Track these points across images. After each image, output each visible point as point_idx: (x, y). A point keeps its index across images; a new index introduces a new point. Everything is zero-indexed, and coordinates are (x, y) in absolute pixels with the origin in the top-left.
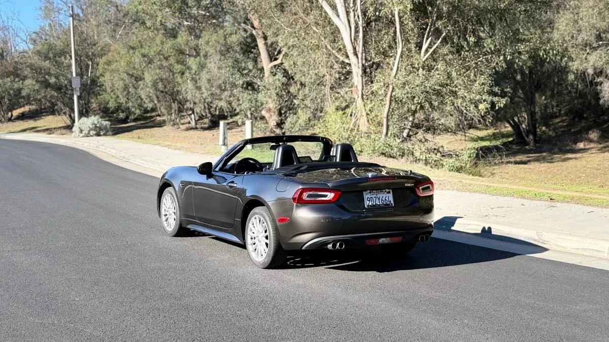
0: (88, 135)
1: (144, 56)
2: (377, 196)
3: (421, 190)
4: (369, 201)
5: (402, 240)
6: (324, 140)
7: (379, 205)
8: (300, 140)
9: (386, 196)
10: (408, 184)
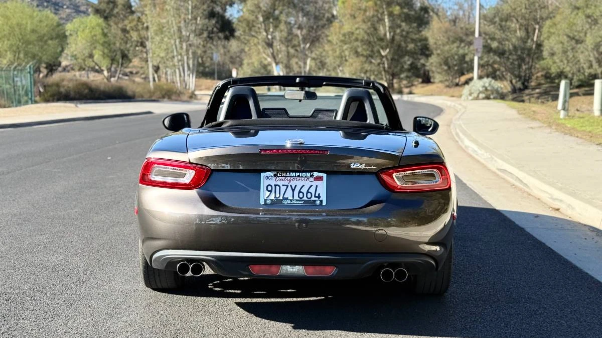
0: (477, 98)
1: (588, 17)
2: (290, 184)
3: (398, 180)
4: (271, 191)
5: (337, 273)
6: (371, 85)
7: (291, 200)
8: (324, 83)
9: (311, 186)
10: (359, 164)
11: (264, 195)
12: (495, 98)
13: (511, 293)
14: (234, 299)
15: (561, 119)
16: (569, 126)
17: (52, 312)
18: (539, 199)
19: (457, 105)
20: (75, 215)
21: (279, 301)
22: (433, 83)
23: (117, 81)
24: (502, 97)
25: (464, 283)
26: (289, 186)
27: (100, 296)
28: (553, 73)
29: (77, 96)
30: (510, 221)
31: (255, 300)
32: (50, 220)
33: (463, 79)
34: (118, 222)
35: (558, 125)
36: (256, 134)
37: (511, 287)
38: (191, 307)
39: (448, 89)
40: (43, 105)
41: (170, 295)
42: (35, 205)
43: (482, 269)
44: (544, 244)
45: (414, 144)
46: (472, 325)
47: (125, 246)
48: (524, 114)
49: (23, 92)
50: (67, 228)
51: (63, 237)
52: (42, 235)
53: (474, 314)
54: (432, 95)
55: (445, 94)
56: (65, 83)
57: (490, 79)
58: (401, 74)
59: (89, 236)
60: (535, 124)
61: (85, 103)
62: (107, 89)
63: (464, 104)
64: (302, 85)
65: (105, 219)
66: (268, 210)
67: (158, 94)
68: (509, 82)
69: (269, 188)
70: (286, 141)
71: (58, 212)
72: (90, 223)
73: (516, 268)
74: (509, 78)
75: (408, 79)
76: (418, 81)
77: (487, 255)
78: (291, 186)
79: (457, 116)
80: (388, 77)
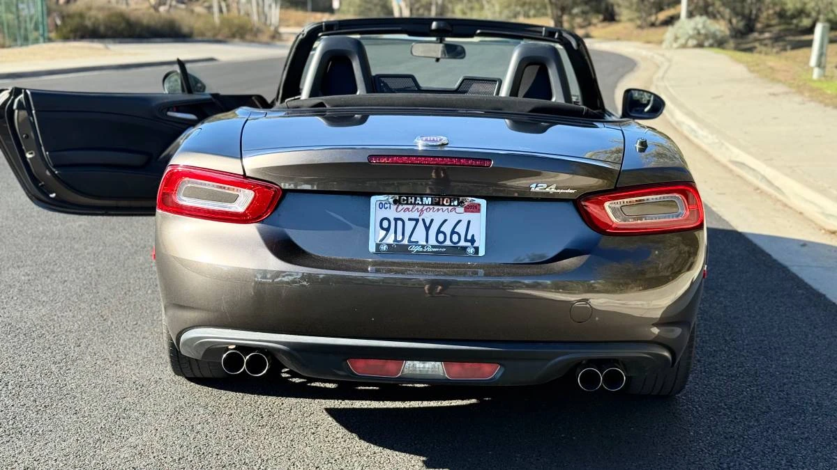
0: (684, 46)
2: (422, 217)
3: (612, 212)
4: (387, 230)
5: (500, 377)
6: (556, 36)
7: (423, 246)
8: (478, 31)
9: (460, 221)
10: (545, 186)
11: (376, 236)
12: (711, 46)
13: (788, 394)
14: (323, 401)
15: (814, 81)
16: (829, 92)
17: (10, 423)
18: (801, 213)
19: (656, 56)
20: (77, 232)
21: (398, 406)
22: (619, 21)
23: (168, 11)
24: (720, 43)
25: (705, 372)
26: (421, 222)
27: (98, 390)
28: (789, 9)
29: (109, 33)
30: (762, 252)
31: (358, 404)
32: (37, 240)
33: (663, 16)
34: (145, 247)
35: (812, 90)
36: (363, 120)
37: (785, 380)
38: (250, 416)
39: (639, 31)
40: (59, 45)
41: (216, 390)
42: (18, 212)
43: (733, 344)
44: (824, 296)
45: (638, 146)
46: (731, 461)
47: (149, 292)
48: (758, 72)
49: (33, 25)
50: (62, 255)
51: (53, 271)
52: (19, 267)
53: (731, 437)
54: (618, 39)
55: (638, 38)
56: (93, 13)
57: (704, 18)
58: (572, 8)
59: (94, 271)
60: (778, 88)
61: (120, 43)
62: (153, 23)
63: (668, 54)
64: (440, 34)
65: (124, 240)
66: (382, 264)
67: (226, 31)
68: (727, 22)
69: (385, 224)
70: (416, 140)
71: (52, 225)
72: (99, 246)
73: (787, 343)
74: (727, 16)
75: (584, 16)
76: (598, 18)
77: (735, 318)
78: (423, 220)
79: (660, 74)
80: (555, 11)
